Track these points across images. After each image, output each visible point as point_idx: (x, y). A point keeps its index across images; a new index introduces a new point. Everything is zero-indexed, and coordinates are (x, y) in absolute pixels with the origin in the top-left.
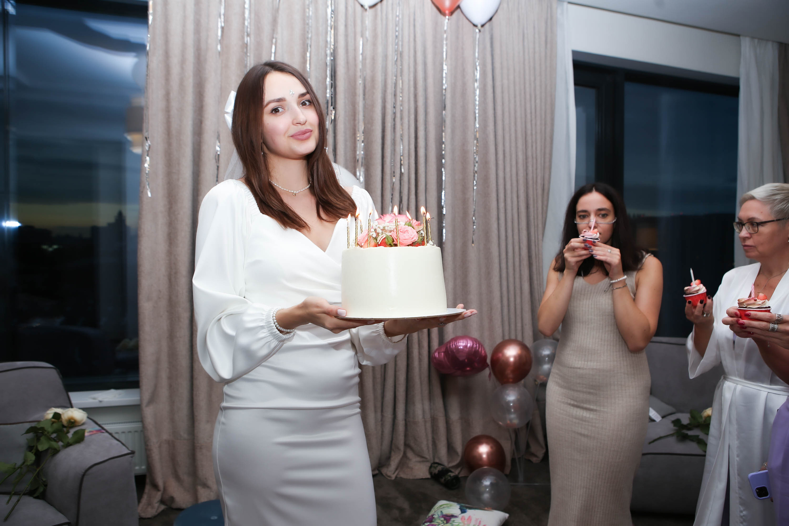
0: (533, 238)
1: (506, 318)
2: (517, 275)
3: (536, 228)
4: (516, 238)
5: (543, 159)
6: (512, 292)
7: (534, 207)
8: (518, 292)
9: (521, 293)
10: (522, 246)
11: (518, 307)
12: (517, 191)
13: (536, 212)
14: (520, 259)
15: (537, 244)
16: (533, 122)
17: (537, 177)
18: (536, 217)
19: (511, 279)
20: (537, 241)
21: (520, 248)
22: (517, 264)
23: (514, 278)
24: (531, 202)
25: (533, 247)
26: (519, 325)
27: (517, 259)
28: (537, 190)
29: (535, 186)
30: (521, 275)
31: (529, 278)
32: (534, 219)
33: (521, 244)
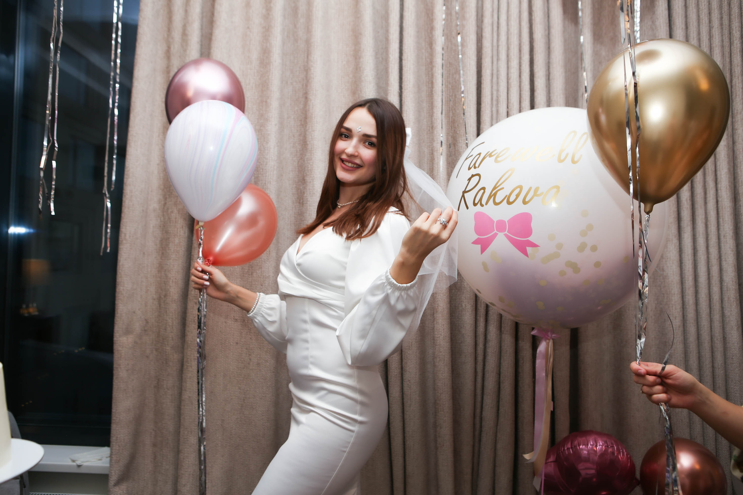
2: (717, 317)
4: (713, 251)
6: (706, 345)
8: (719, 345)
9: (725, 349)
12: (716, 171)
14: (721, 288)
19: (705, 323)
21: (721, 270)
22: (716, 297)
23: (711, 321)
27: (716, 289)
30: (723, 315)
31: (740, 323)
33: (724, 263)
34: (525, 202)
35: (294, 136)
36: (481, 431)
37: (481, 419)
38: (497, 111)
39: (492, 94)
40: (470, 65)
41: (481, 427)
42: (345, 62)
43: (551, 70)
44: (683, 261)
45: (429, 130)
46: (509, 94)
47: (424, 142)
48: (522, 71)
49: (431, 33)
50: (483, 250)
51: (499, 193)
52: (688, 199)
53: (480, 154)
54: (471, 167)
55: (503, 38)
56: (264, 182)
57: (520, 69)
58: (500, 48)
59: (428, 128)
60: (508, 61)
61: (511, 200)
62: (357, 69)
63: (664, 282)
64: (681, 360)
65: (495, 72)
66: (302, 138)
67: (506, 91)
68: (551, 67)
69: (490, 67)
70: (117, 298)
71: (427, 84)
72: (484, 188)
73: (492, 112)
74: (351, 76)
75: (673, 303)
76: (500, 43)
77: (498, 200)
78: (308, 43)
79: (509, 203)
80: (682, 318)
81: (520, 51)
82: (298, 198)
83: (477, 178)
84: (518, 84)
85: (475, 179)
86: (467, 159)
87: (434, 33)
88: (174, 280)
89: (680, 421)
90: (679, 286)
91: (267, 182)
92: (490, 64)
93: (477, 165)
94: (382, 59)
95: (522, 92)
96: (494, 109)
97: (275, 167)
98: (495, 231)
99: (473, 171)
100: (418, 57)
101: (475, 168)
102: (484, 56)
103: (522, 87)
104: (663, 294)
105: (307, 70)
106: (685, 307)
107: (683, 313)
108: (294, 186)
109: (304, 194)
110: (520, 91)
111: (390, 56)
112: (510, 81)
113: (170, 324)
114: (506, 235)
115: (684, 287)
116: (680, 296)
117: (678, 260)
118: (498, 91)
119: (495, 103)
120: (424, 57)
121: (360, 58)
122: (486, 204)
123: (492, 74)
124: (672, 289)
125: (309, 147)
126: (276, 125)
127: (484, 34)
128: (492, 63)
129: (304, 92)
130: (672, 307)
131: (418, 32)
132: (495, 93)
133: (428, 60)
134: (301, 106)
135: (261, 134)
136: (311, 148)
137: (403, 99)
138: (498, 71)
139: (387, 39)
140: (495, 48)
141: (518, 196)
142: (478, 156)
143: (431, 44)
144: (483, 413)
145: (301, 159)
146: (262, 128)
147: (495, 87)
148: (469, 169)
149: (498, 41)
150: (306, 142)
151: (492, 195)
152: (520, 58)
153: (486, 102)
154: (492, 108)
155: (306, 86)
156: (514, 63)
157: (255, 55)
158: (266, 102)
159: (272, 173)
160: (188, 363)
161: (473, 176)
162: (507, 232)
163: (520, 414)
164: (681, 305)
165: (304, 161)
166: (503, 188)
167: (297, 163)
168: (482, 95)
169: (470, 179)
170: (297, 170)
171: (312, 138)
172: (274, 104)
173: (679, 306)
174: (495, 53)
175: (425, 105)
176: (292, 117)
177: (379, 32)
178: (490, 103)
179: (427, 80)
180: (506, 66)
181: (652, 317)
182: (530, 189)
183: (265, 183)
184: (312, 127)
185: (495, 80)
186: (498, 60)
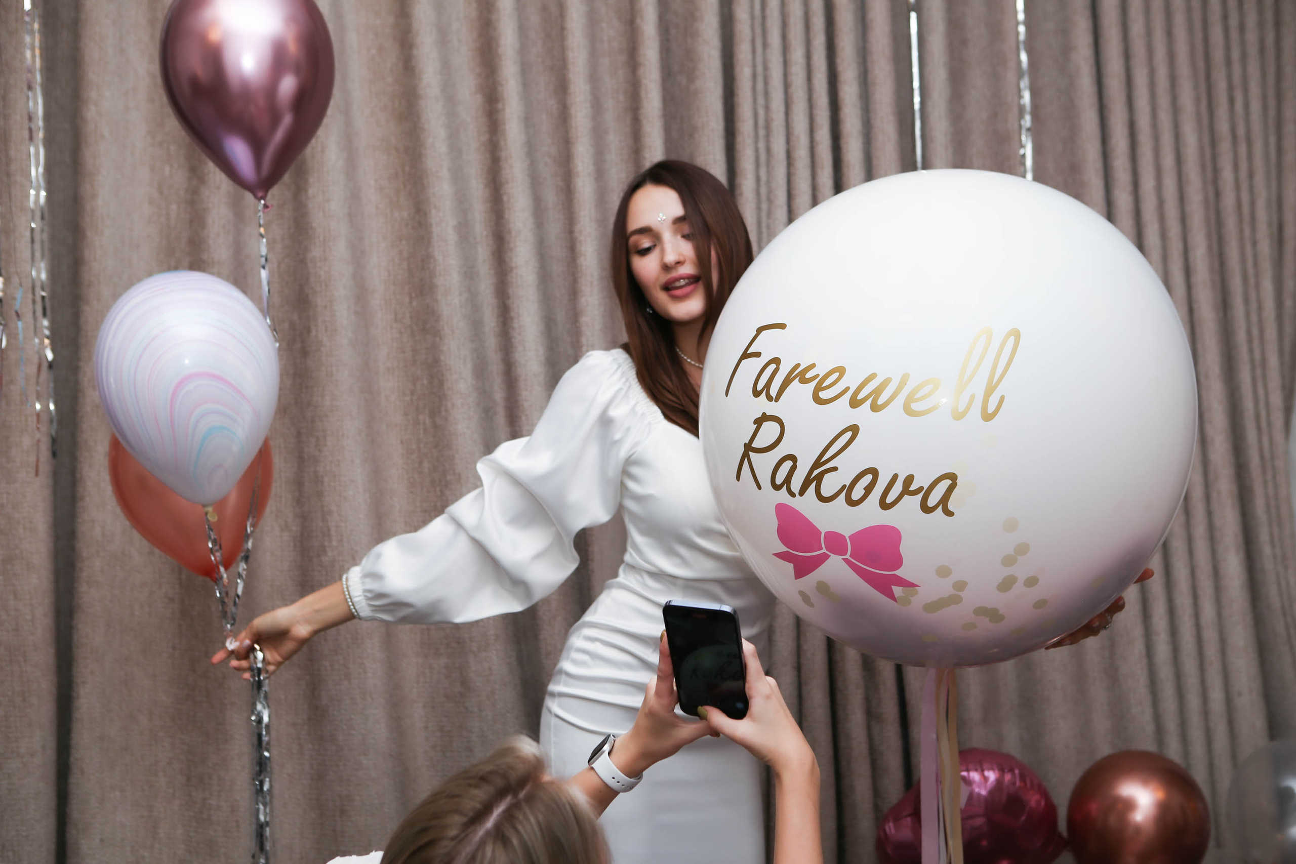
0: (1248, 404)
1: (1165, 672)
3: (1259, 372)
5: (1272, 140)
7: (1247, 301)
10: (1209, 430)
11: (1210, 635)
13: (1254, 317)
15: (1264, 424)
16: (1233, 22)
17: (1253, 204)
18: (1255, 332)
20: (1263, 413)
24: (1236, 284)
25: (1251, 435)
26: (1216, 696)
28: (1254, 243)
29: (1247, 232)
31: (1240, 539)
32: (1250, 341)
38: (768, 150)
39: (756, 115)
40: (709, 56)
43: (869, 65)
46: (790, 116)
48: (813, 68)
57: (809, 66)
58: (768, 23)
60: (785, 48)
65: (760, 69)
67: (782, 109)
68: (869, 58)
69: (750, 61)
73: (757, 150)
76: (768, 12)
81: (807, 28)
84: (806, 97)
92: (749, 56)
95: (814, 112)
96: (762, 145)
102: (736, 38)
103: (813, 102)
110: (811, 110)
112: (790, 91)
118: (767, 108)
119: (762, 132)
123: (755, 76)
128: (754, 52)
132: (761, 112)
138: (765, 68)
140: (758, 21)
147: (761, 101)
152: (808, 43)
153: (746, 132)
154: (756, 142)
156: (797, 55)
163: (843, 744)
174: (758, 31)
178: (752, 133)
180: (781, 59)
185: (759, 84)
186: (765, 45)
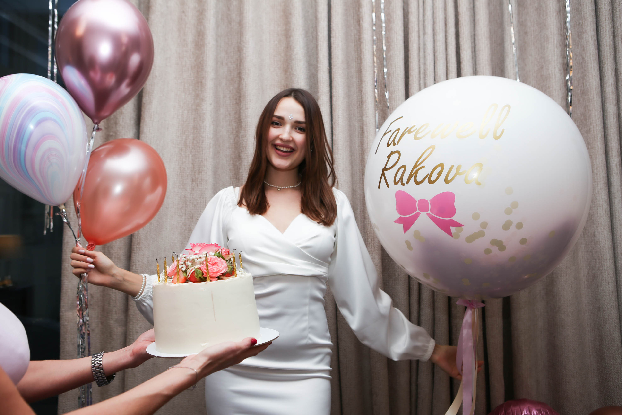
34: (447, 181)
35: (230, 114)
36: (417, 398)
37: (417, 386)
39: (419, 68)
40: (397, 39)
41: (417, 393)
42: (276, 42)
43: (477, 42)
44: (615, 227)
45: (359, 105)
46: (436, 67)
47: (354, 116)
48: (448, 43)
49: (359, 11)
50: (406, 229)
51: (420, 171)
52: (618, 164)
53: (398, 130)
54: (390, 143)
55: (429, 13)
56: (201, 159)
57: (446, 42)
58: (426, 23)
59: (358, 102)
60: (434, 35)
61: (433, 178)
62: (288, 48)
63: (596, 247)
64: (616, 326)
65: (422, 46)
66: (237, 116)
67: (432, 64)
68: (476, 38)
69: (417, 41)
70: (63, 275)
71: (357, 60)
72: (404, 167)
74: (283, 55)
75: (605, 268)
76: (426, 18)
77: (419, 179)
78: (241, 24)
79: (431, 182)
80: (615, 284)
81: (446, 24)
82: (235, 174)
83: (396, 155)
84: (445, 57)
85: (395, 157)
86: (385, 134)
87: (361, 10)
88: (116, 256)
89: (617, 387)
90: (611, 251)
91: (203, 160)
92: (417, 39)
93: (396, 142)
94: (313, 37)
95: (448, 65)
97: (212, 145)
98: (418, 211)
99: (392, 148)
100: (347, 35)
101: (394, 144)
102: (410, 31)
103: (448, 60)
104: (595, 259)
105: (240, 50)
106: (618, 271)
107: (616, 278)
108: (231, 162)
109: (240, 170)
110: (447, 64)
111: (319, 34)
112: (436, 54)
113: (114, 299)
114: (428, 214)
115: (616, 252)
116: (612, 261)
117: (610, 225)
118: (425, 64)
119: (422, 76)
120: (353, 34)
121: (290, 37)
122: (407, 183)
123: (419, 49)
124: (604, 255)
125: (243, 125)
126: (211, 104)
127: (410, 10)
128: (419, 37)
129: (239, 71)
130: (605, 272)
131: (346, 10)
132: (422, 66)
133: (357, 37)
134: (236, 86)
135: (197, 113)
136: (245, 126)
137: (333, 75)
138: (425, 45)
139: (316, 18)
140: (421, 23)
141: (439, 174)
142: (397, 132)
143: (358, 21)
144: (419, 380)
145: (237, 136)
146: (198, 108)
147: (422, 61)
148: (388, 145)
149: (424, 16)
150: (241, 120)
151: (414, 174)
152: (446, 32)
153: (414, 76)
154: (419, 81)
155: (240, 66)
156: (440, 37)
157: (190, 38)
158: (201, 82)
159: (208, 151)
160: (131, 336)
161: (392, 153)
162: (430, 212)
164: (614, 270)
165: (239, 138)
166: (424, 167)
167: (233, 140)
168: (410, 69)
169: (389, 157)
170: (233, 147)
171: (246, 116)
172: (210, 84)
173: (611, 272)
174: (421, 27)
175: (355, 80)
176: (228, 96)
177: (308, 12)
178: (417, 76)
179: (357, 56)
180: (432, 40)
181: (584, 283)
182: (452, 167)
183: (202, 161)
184: (245, 105)
185: (422, 54)
186: (424, 34)
